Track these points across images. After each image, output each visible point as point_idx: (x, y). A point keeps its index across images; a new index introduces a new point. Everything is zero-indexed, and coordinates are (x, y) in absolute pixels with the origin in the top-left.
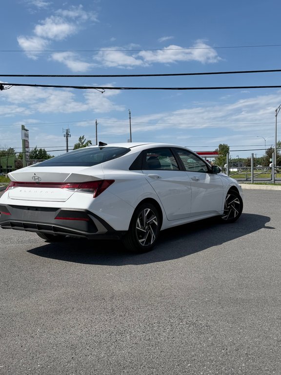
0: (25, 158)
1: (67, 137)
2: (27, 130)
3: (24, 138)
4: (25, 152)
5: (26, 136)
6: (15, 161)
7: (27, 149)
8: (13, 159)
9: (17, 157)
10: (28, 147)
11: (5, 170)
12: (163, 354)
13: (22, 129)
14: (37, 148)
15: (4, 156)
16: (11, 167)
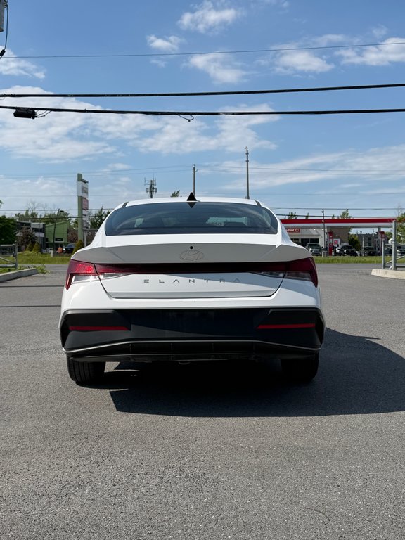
0: (82, 225)
1: (151, 192)
2: (85, 182)
3: (81, 195)
4: (81, 216)
5: (85, 191)
6: (68, 231)
7: (84, 212)
8: (66, 227)
9: (72, 224)
10: (87, 209)
11: (51, 244)
12: (122, 515)
13: (78, 180)
14: (103, 211)
15: (52, 223)
16: (62, 240)
